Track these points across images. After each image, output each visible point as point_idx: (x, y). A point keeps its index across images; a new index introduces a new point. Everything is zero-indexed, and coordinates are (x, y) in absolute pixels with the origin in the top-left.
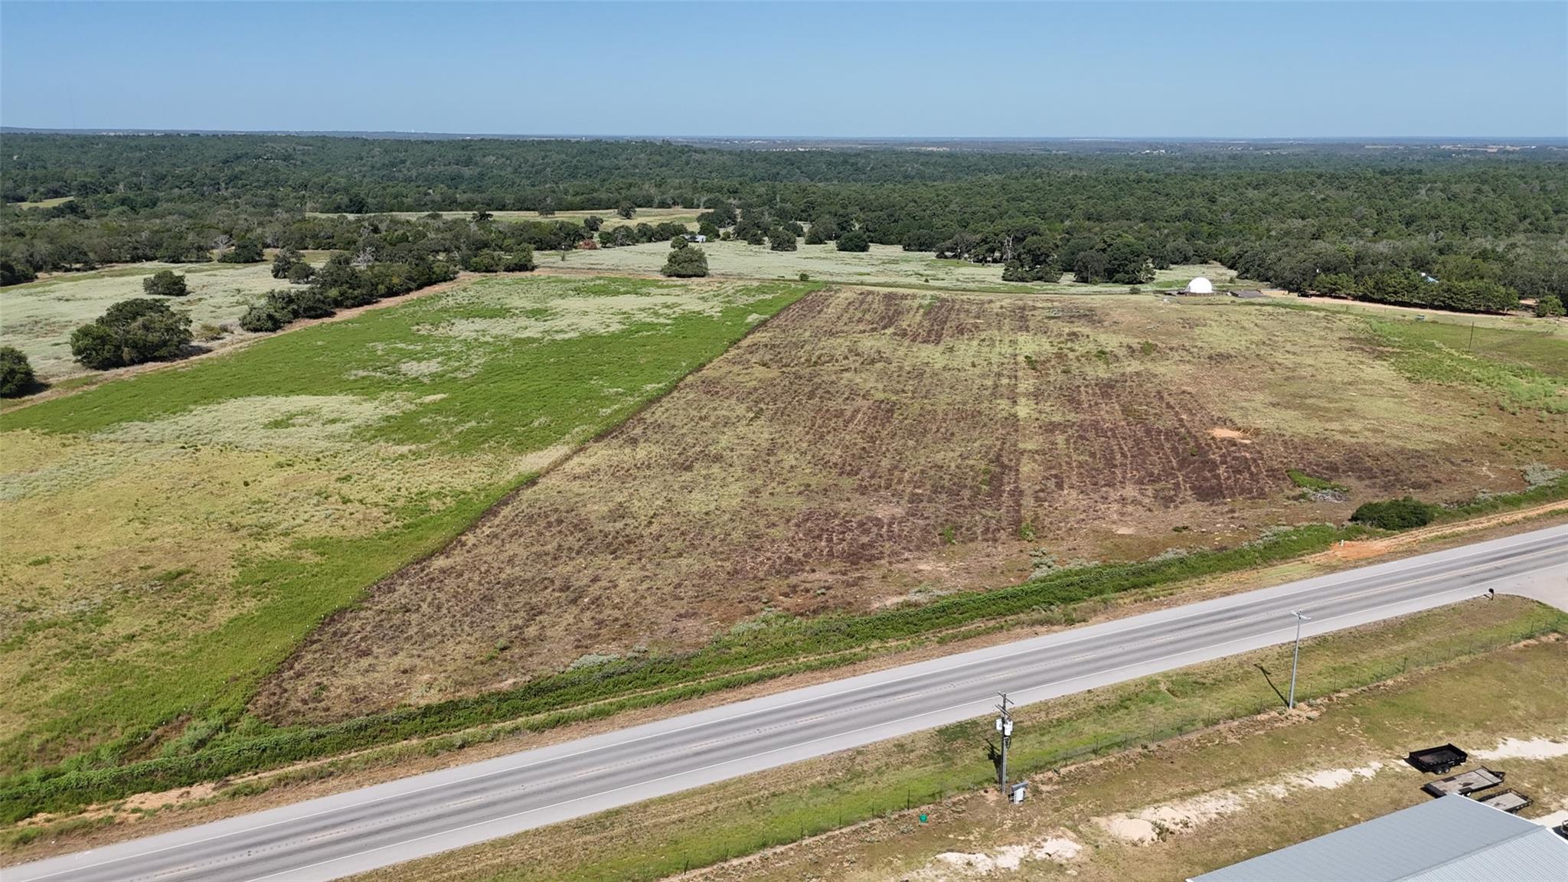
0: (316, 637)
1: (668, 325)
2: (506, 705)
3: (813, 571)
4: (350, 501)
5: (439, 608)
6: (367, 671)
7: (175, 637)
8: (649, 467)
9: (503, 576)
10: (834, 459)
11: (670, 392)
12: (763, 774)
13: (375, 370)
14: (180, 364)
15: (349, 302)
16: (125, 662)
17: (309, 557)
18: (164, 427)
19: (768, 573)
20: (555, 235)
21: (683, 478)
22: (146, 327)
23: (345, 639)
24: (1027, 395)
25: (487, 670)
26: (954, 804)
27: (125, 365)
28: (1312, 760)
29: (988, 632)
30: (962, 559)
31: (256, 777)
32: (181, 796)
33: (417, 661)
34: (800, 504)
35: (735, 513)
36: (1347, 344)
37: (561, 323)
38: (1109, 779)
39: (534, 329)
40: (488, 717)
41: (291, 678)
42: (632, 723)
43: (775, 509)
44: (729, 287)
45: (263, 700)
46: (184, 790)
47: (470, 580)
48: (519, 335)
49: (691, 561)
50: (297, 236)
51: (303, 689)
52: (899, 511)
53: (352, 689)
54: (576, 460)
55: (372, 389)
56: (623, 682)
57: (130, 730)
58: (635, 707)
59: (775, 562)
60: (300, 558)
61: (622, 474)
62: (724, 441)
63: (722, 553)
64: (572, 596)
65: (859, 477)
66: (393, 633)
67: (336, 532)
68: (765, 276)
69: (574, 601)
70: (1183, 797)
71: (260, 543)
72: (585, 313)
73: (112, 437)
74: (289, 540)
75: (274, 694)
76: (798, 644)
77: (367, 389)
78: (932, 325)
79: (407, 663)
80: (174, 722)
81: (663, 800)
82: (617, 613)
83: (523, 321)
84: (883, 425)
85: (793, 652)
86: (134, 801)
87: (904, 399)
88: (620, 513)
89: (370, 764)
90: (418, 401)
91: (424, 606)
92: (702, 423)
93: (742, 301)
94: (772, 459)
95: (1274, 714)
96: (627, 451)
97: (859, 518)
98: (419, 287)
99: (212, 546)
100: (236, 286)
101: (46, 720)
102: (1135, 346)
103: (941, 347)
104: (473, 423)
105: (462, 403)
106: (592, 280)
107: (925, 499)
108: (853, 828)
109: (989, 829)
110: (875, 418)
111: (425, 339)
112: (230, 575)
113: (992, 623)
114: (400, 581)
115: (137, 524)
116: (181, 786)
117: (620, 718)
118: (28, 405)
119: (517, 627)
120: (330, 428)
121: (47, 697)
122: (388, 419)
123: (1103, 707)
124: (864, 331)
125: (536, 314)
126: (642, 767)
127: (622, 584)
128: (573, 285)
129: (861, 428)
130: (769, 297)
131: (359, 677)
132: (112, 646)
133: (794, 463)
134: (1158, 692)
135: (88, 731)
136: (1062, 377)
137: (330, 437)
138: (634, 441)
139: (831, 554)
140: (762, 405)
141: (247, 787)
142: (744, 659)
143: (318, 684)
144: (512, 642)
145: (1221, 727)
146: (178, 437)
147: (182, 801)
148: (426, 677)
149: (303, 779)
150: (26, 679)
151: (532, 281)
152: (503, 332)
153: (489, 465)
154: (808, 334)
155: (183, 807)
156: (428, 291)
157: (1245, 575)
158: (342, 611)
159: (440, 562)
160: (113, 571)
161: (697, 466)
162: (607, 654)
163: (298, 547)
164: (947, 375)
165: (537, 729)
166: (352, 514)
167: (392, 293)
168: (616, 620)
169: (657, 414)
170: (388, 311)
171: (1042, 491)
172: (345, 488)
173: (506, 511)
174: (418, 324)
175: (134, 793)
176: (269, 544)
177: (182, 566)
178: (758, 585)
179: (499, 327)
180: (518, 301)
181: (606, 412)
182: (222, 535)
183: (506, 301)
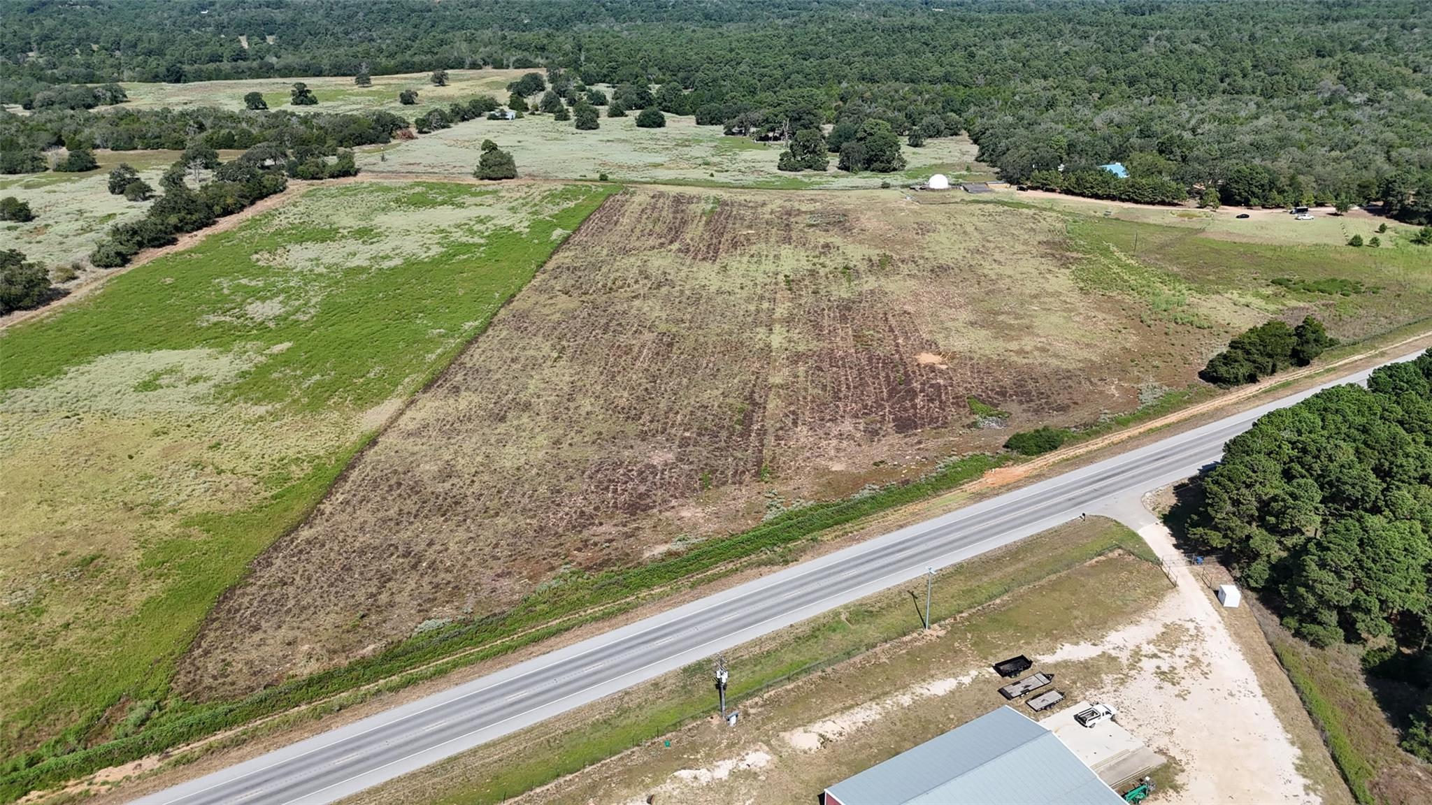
0: (215, 615)
1: (482, 245)
2: (367, 669)
3: (601, 524)
4: (223, 471)
5: (309, 579)
6: (260, 646)
7: (102, 623)
8: (469, 419)
9: (357, 544)
10: (623, 402)
11: (485, 330)
12: (558, 717)
13: (224, 313)
14: (43, 312)
15: (189, 227)
16: (67, 650)
17: (198, 535)
18: (44, 394)
19: (565, 527)
20: (373, 128)
21: (498, 431)
23: (238, 615)
24: (781, 321)
25: (352, 638)
26: (689, 730)
28: (933, 672)
30: (714, 505)
31: (188, 748)
32: (136, 768)
33: (297, 633)
34: (594, 455)
35: (541, 467)
36: (1043, 249)
37: (385, 247)
38: (796, 700)
39: (361, 255)
40: (356, 682)
41: (201, 656)
42: (464, 680)
43: (573, 461)
44: (537, 192)
45: (182, 678)
46: (137, 762)
47: (331, 549)
48: (349, 264)
49: (505, 520)
50: (125, 136)
51: (212, 667)
52: (671, 457)
53: (249, 663)
54: (409, 414)
55: (226, 339)
56: (456, 644)
57: (86, 716)
58: (465, 664)
59: (571, 517)
60: (190, 536)
61: (449, 428)
62: (532, 384)
63: (531, 510)
64: (413, 561)
65: (641, 421)
66: (275, 607)
67: (216, 505)
68: (568, 176)
69: (415, 566)
70: (843, 710)
71: (153, 522)
72: (407, 232)
74: (177, 517)
75: (190, 672)
76: (587, 597)
77: (221, 338)
78: (711, 238)
79: (290, 635)
80: (118, 703)
81: (488, 745)
82: (449, 577)
83: (352, 245)
84: (663, 362)
85: (583, 605)
86: (102, 775)
87: (682, 329)
88: (447, 473)
89: (273, 730)
90: (267, 352)
91: (298, 578)
92: (514, 366)
93: (549, 210)
94: (572, 405)
95: (915, 635)
96: (451, 401)
97: (639, 466)
98: (252, 203)
99: (115, 527)
100: (77, 206)
101: (17, 709)
102: (875, 259)
103: (717, 267)
104: (318, 377)
105: (306, 353)
106: (412, 187)
107: (692, 442)
108: (619, 756)
109: (711, 748)
110: (658, 354)
111: (265, 271)
112: (134, 557)
113: (731, 566)
114: (275, 555)
115: (45, 507)
116: (134, 759)
117: (455, 675)
119: (372, 595)
120: (194, 390)
121: (12, 688)
122: (243, 374)
123: (799, 638)
124: (653, 248)
125: (364, 234)
126: (472, 719)
127: (452, 547)
128: (392, 195)
129: (645, 366)
130: (572, 204)
131: (254, 651)
132: (53, 636)
133: (589, 408)
134: (839, 622)
135: (52, 717)
136: (811, 299)
137: (195, 399)
138: (456, 390)
139: (614, 505)
140: (564, 343)
141: (183, 757)
142: (545, 615)
143: (223, 660)
144: (369, 610)
145: (878, 649)
146: (61, 405)
147: (137, 772)
148: (306, 647)
149: (224, 747)
151: (355, 191)
152: (334, 260)
153: (336, 424)
154: (605, 252)
155: (139, 777)
156: (262, 206)
157: (919, 507)
158: (232, 589)
159: (305, 533)
160: (38, 559)
161: (509, 415)
162: (444, 616)
163: (187, 525)
164: (719, 299)
165: (394, 689)
166: (226, 486)
167: (227, 212)
168: (449, 582)
169: (475, 357)
170: (227, 235)
171: (781, 428)
172: (217, 456)
173: (354, 475)
174: (256, 253)
175: (100, 769)
176: (161, 523)
177: (92, 550)
178: (558, 542)
179: (332, 254)
180: (346, 220)
181: (431, 357)
182: (121, 515)
183: (335, 219)
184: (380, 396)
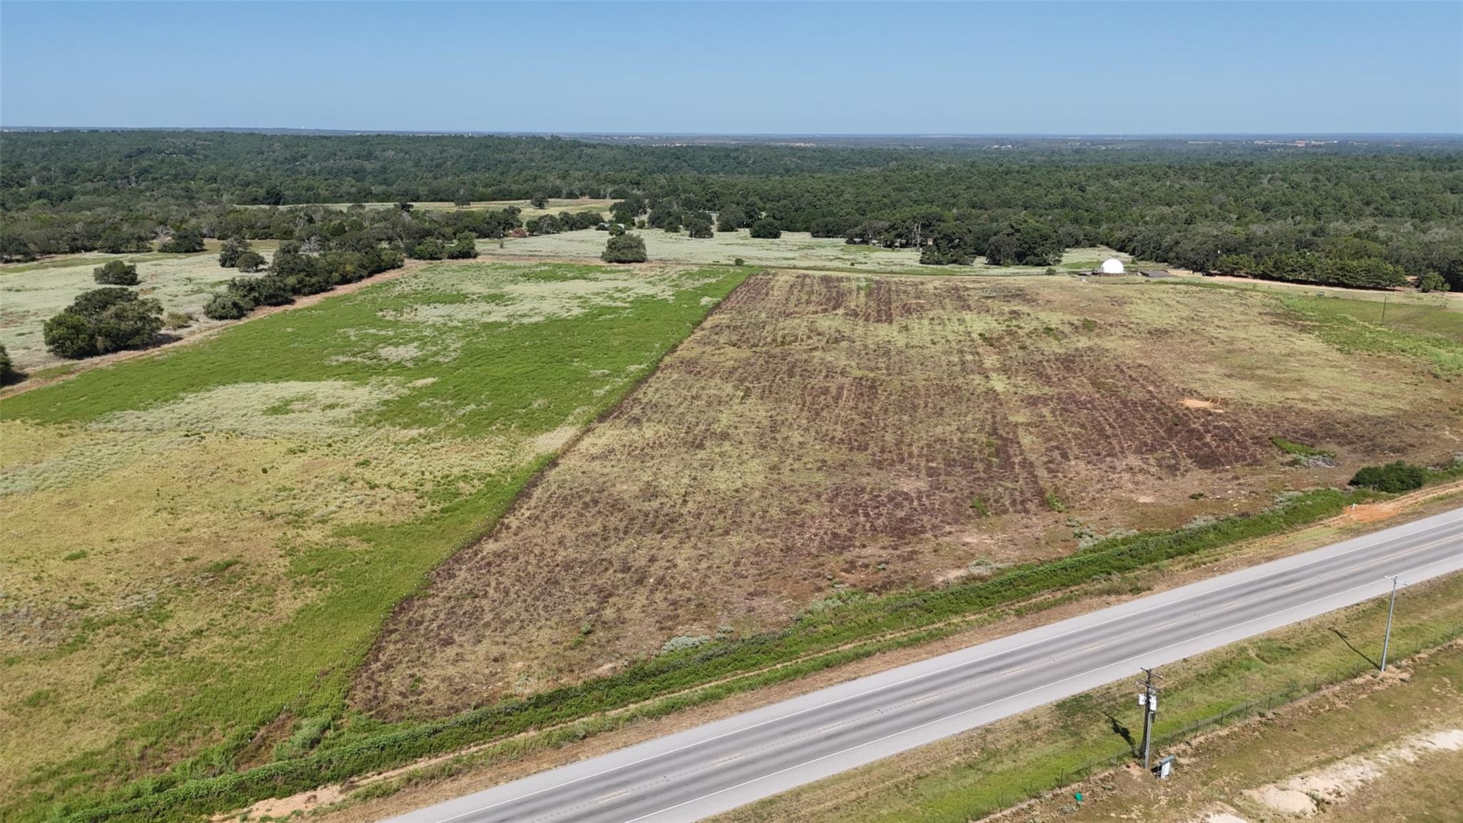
0: (391, 627)
1: (626, 308)
2: (615, 692)
3: (864, 546)
4: (377, 486)
5: (507, 593)
6: (457, 661)
7: (245, 631)
8: (661, 445)
9: (559, 558)
10: (839, 435)
11: (654, 373)
12: (902, 757)
13: (354, 355)
14: (154, 352)
15: (307, 290)
16: (201, 660)
17: (356, 544)
18: (158, 415)
19: (820, 549)
20: (488, 223)
21: (699, 456)
22: (119, 316)
23: (422, 628)
25: (576, 655)
26: (1102, 780)
27: (98, 354)
29: (1056, 603)
30: (1004, 530)
31: (381, 777)
32: (309, 799)
33: (504, 648)
34: (823, 480)
35: (764, 490)
36: (1267, 318)
37: (524, 307)
38: (1242, 750)
39: (498, 314)
40: (601, 705)
41: (380, 671)
42: (748, 706)
43: (801, 485)
44: (672, 272)
45: (359, 694)
46: (309, 794)
47: (527, 563)
48: (485, 320)
49: (739, 538)
50: (234, 226)
51: (397, 681)
52: (923, 485)
53: (448, 680)
54: (587, 441)
55: (359, 374)
56: (722, 664)
57: (232, 733)
58: (742, 689)
59: (822, 538)
60: (346, 546)
61: (641, 454)
62: (724, 419)
63: (767, 530)
64: (636, 577)
65: (869, 451)
66: (469, 620)
67: (374, 518)
68: (702, 262)
69: (640, 582)
70: (1322, 764)
71: (299, 531)
72: (543, 298)
73: (110, 426)
74: (328, 527)
75: (369, 688)
76: (880, 620)
77: (356, 374)
78: (878, 305)
79: (495, 651)
80: (275, 721)
81: (812, 787)
82: (687, 594)
83: (484, 307)
84: (872, 401)
85: (878, 628)
86: (260, 808)
87: (881, 374)
88: (650, 492)
89: (497, 758)
90: (410, 385)
91: (491, 591)
92: (696, 402)
93: (689, 285)
94: (778, 436)
95: (1368, 677)
96: (634, 430)
97: (886, 492)
98: (370, 275)
99: (252, 536)
100: (185, 275)
101: (136, 724)
102: (1076, 322)
103: (895, 327)
104: (473, 406)
105: (455, 387)
106: (537, 266)
107: (942, 472)
108: (1014, 809)
110: (862, 394)
111: (394, 324)
112: (281, 565)
113: (1059, 595)
114: (456, 566)
115: (165, 514)
116: (305, 790)
117: (732, 700)
118: (10, 395)
119: (592, 611)
120: (331, 414)
121: (128, 701)
122: (386, 403)
123: (1202, 676)
124: (817, 312)
125: (494, 299)
126: (779, 753)
127: (681, 563)
128: (521, 271)
129: (851, 404)
130: (713, 281)
131: (451, 667)
132: (182, 643)
133: (801, 439)
134: (1249, 659)
135: (185, 734)
136: (1021, 353)
137: (334, 422)
138: (637, 421)
139: (874, 528)
140: (747, 384)
141: (377, 788)
142: (831, 637)
143: (412, 676)
144: (593, 626)
145: (1325, 692)
146: (179, 425)
147: (311, 807)
148: (519, 664)
149: (433, 777)
150: (101, 681)
151: (480, 267)
152: (469, 316)
153: (504, 447)
154: (763, 315)
155: (315, 813)
156: (380, 278)
157: (1277, 540)
158: (409, 599)
159: (490, 546)
160: (158, 564)
161: (708, 444)
162: (691, 636)
163: (340, 534)
164: (912, 352)
165: (654, 715)
166: (383, 499)
167: (345, 280)
168: (689, 600)
169: (649, 393)
170: (346, 298)
171: (1051, 462)
172: (367, 473)
173: (537, 492)
174: (381, 310)
175: (257, 800)
176: (310, 532)
177: (227, 557)
178: (815, 562)
179: (463, 313)
180: (472, 287)
181: (600, 392)
182: (258, 523)
183: (460, 287)
184: (550, 425)
